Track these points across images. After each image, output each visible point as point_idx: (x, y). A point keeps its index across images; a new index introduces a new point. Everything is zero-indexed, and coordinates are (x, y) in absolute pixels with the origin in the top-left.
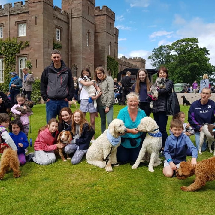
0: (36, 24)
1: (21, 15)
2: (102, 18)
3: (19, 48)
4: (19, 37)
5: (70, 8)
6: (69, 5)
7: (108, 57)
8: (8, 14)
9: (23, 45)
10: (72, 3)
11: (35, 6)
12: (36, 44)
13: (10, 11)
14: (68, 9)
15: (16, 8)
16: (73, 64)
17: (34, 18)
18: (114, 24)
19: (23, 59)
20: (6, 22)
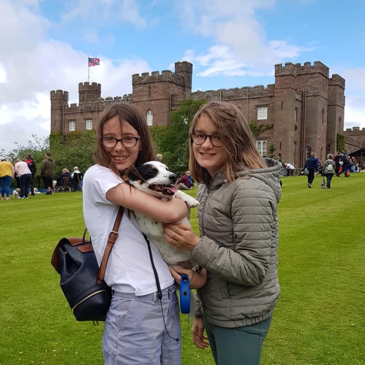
0: (282, 109)
1: (262, 99)
2: (332, 89)
3: (259, 131)
4: (258, 121)
5: (305, 86)
6: (303, 83)
7: (338, 135)
8: (247, 98)
9: (264, 128)
10: (307, 81)
11: (282, 92)
12: (282, 127)
13: (250, 95)
14: (303, 87)
15: (256, 92)
16: (306, 145)
17: (279, 103)
18: (343, 93)
19: (262, 142)
20: (243, 105)
